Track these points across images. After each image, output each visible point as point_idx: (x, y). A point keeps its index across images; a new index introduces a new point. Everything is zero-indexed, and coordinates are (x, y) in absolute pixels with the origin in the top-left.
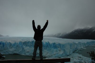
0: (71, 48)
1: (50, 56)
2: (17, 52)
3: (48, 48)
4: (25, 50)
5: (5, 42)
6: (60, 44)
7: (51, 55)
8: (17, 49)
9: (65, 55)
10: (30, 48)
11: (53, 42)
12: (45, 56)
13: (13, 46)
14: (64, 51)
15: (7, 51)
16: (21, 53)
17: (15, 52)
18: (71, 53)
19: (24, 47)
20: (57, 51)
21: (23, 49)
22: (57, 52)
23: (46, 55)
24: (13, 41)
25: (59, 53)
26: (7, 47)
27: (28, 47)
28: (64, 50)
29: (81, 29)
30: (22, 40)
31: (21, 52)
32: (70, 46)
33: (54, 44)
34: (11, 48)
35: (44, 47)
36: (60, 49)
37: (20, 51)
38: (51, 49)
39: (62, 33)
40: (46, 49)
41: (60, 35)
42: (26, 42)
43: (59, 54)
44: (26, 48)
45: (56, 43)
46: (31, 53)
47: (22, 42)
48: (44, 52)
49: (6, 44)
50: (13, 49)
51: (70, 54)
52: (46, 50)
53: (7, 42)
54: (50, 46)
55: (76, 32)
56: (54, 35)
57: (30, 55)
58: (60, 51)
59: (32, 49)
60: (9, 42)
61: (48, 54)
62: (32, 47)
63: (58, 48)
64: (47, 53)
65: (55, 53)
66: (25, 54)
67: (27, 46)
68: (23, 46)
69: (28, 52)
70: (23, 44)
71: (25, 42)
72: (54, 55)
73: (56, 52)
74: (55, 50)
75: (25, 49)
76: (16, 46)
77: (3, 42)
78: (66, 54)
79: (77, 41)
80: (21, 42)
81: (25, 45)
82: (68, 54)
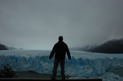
0: (103, 65)
1: (76, 76)
2: (33, 70)
3: (72, 64)
4: (42, 67)
5: (18, 56)
6: (88, 60)
7: (76, 74)
8: (32, 65)
9: (95, 75)
10: (49, 64)
11: (79, 58)
12: (68, 75)
13: (27, 62)
14: (94, 70)
15: (20, 67)
16: (38, 71)
17: (30, 69)
18: (103, 73)
19: (42, 63)
20: (84, 69)
21: (40, 65)
22: (84, 71)
23: (70, 73)
24: (28, 55)
25: (87, 71)
26: (20, 62)
27: (47, 64)
28: (94, 67)
29: (117, 40)
30: (40, 54)
31: (37, 69)
32: (102, 62)
33: (81, 59)
34: (26, 64)
35: (67, 63)
36: (88, 66)
37: (37, 67)
38: (77, 66)
39: (91, 46)
40: (70, 66)
41: (88, 47)
42: (45, 56)
43: (87, 73)
44: (44, 64)
45: (83, 59)
46: (50, 71)
47: (39, 56)
48: (67, 70)
49: (19, 59)
50: (28, 65)
51: (101, 73)
52: (70, 68)
53: (20, 56)
54: (74, 62)
55: (110, 44)
56: (80, 47)
57: (48, 74)
58: (88, 68)
59: (51, 65)
60: (23, 57)
61: (73, 73)
62: (51, 63)
63: (86, 64)
64: (71, 71)
65: (81, 72)
66: (42, 72)
67: (45, 61)
68: (40, 62)
69: (46, 69)
70: (40, 59)
71: (43, 56)
72: (80, 74)
73: (82, 70)
74: (82, 67)
75: (42, 65)
76: (31, 61)
77: (16, 56)
78: (97, 73)
79: (111, 56)
80: (37, 57)
81: (43, 60)
82: (99, 73)
